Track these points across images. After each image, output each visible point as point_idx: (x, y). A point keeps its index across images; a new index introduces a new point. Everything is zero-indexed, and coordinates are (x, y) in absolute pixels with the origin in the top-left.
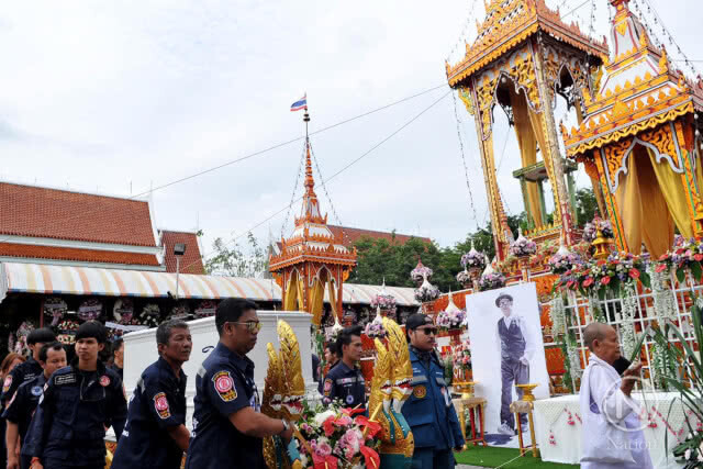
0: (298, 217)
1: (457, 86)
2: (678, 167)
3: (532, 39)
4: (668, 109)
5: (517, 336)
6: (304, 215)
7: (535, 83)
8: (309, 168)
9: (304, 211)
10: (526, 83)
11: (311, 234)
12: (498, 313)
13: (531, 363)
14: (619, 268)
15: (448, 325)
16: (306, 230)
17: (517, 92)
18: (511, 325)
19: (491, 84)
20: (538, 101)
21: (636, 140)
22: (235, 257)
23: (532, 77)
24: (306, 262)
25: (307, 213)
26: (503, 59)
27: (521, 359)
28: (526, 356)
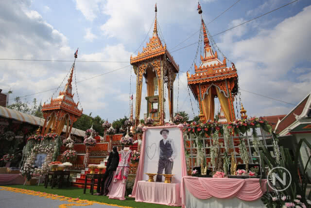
0: (62, 92)
1: (132, 64)
2: (227, 95)
3: (162, 56)
4: (228, 74)
5: (169, 148)
6: (65, 91)
7: (160, 70)
8: (72, 74)
9: (66, 89)
10: (157, 69)
11: (66, 99)
12: (161, 137)
13: (174, 161)
14: (212, 125)
15: (125, 143)
16: (64, 97)
17: (153, 71)
18: (167, 143)
19: (145, 67)
20: (160, 75)
21: (213, 84)
22: (24, 106)
23: (159, 68)
24: (61, 109)
25: (67, 90)
26: (151, 60)
27: (170, 159)
28: (172, 157)
